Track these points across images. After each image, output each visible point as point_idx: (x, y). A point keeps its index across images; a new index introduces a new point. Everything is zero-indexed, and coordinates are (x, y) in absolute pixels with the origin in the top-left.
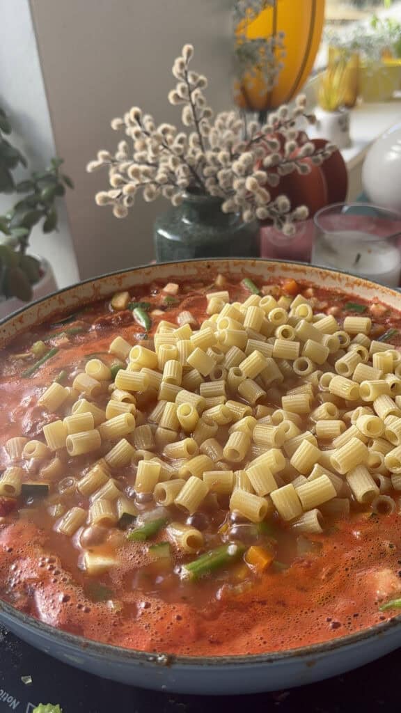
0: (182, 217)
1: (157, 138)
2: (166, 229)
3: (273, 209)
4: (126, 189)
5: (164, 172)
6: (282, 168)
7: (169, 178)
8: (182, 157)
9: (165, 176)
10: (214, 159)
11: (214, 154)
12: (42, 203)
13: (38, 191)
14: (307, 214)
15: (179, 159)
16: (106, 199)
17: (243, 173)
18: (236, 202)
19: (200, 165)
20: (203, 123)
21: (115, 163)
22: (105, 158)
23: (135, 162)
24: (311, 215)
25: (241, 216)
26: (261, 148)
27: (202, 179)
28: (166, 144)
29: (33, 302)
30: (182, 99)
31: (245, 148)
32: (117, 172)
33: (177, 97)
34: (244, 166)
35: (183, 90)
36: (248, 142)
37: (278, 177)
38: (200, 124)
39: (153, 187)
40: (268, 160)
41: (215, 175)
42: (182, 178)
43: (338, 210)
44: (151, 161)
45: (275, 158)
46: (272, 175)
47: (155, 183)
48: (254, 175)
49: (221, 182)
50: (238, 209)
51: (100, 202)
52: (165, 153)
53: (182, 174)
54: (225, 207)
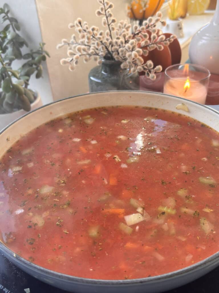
0: (101, 71)
1: (89, 32)
2: (94, 76)
3: (145, 67)
4: (75, 57)
5: (93, 49)
6: (149, 47)
7: (95, 52)
8: (101, 42)
9: (93, 51)
10: (116, 43)
11: (117, 40)
12: (35, 64)
13: (33, 58)
14: (161, 69)
15: (100, 43)
16: (65, 62)
17: (131, 50)
18: (128, 63)
19: (110, 46)
20: (112, 25)
21: (70, 45)
22: (65, 42)
23: (79, 44)
24: (163, 70)
25: (130, 70)
26: (140, 38)
27: (111, 52)
28: (94, 36)
29: (30, 112)
30: (102, 14)
31: (132, 37)
32: (71, 49)
33: (99, 13)
34: (131, 47)
35: (102, 9)
36: (134, 35)
37: (148, 52)
38: (110, 26)
39: (88, 56)
40: (143, 43)
41: (117, 51)
42: (102, 52)
43: (176, 68)
44: (86, 44)
45: (146, 42)
46: (145, 50)
47: (89, 54)
48: (136, 50)
49: (120, 54)
50: (128, 67)
51: (62, 63)
52: (94, 40)
53: (102, 50)
54: (122, 66)
